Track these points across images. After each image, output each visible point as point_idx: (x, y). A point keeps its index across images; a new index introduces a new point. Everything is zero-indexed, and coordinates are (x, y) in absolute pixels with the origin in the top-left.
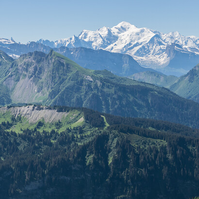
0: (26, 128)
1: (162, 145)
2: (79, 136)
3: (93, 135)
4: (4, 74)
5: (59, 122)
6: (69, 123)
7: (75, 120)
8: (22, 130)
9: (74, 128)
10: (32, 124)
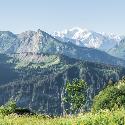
0: (21, 66)
1: (113, 74)
2: (56, 70)
3: (65, 69)
4: (11, 44)
5: (43, 62)
6: (49, 63)
7: (53, 61)
8: (18, 67)
9: (52, 65)
10: (25, 64)
